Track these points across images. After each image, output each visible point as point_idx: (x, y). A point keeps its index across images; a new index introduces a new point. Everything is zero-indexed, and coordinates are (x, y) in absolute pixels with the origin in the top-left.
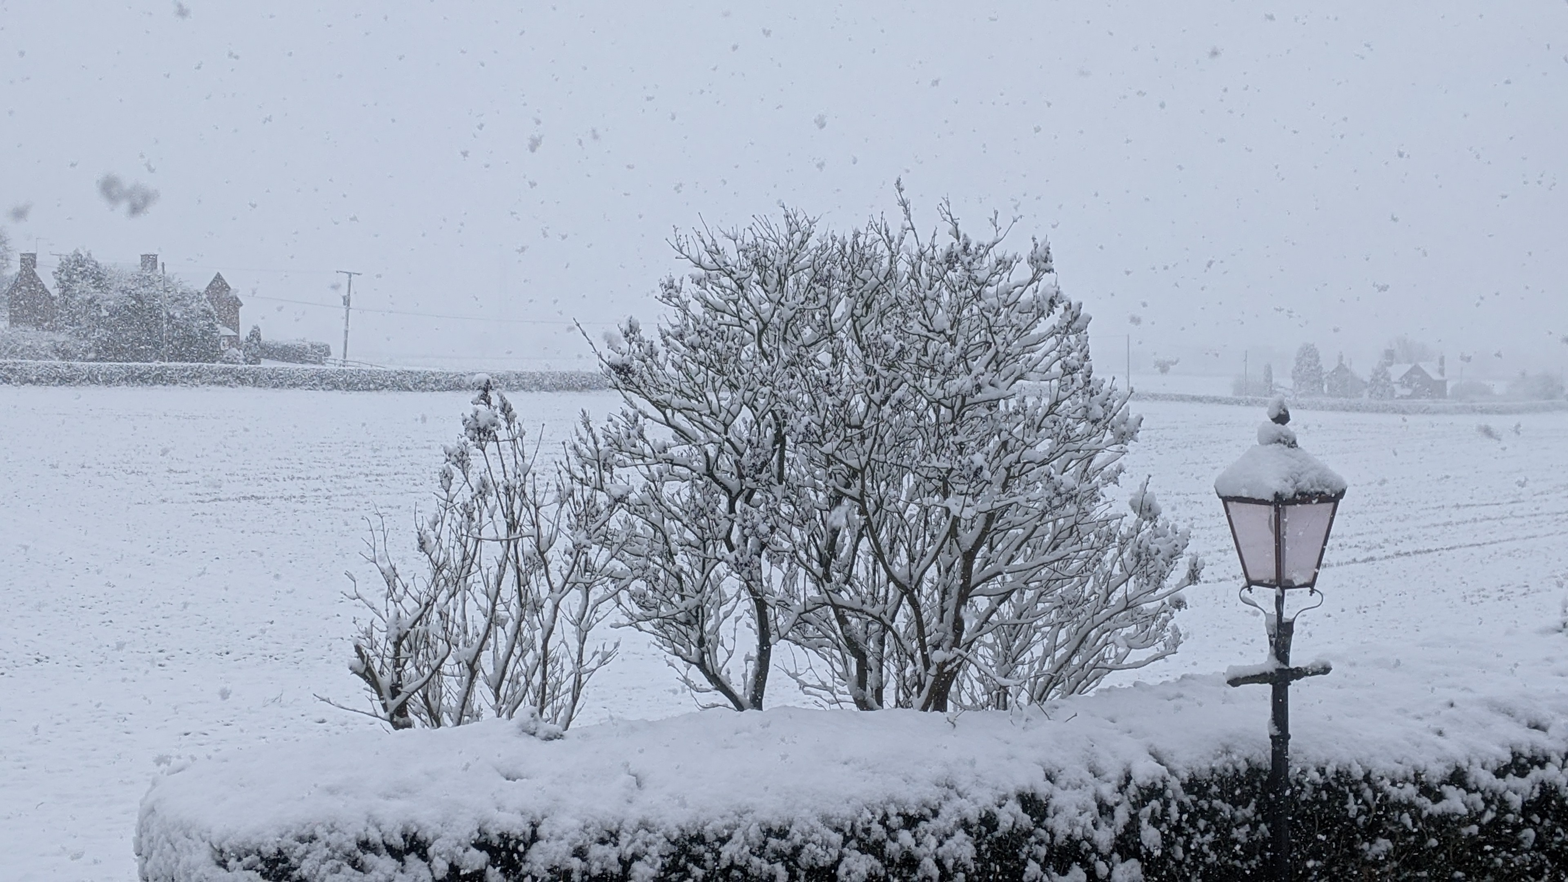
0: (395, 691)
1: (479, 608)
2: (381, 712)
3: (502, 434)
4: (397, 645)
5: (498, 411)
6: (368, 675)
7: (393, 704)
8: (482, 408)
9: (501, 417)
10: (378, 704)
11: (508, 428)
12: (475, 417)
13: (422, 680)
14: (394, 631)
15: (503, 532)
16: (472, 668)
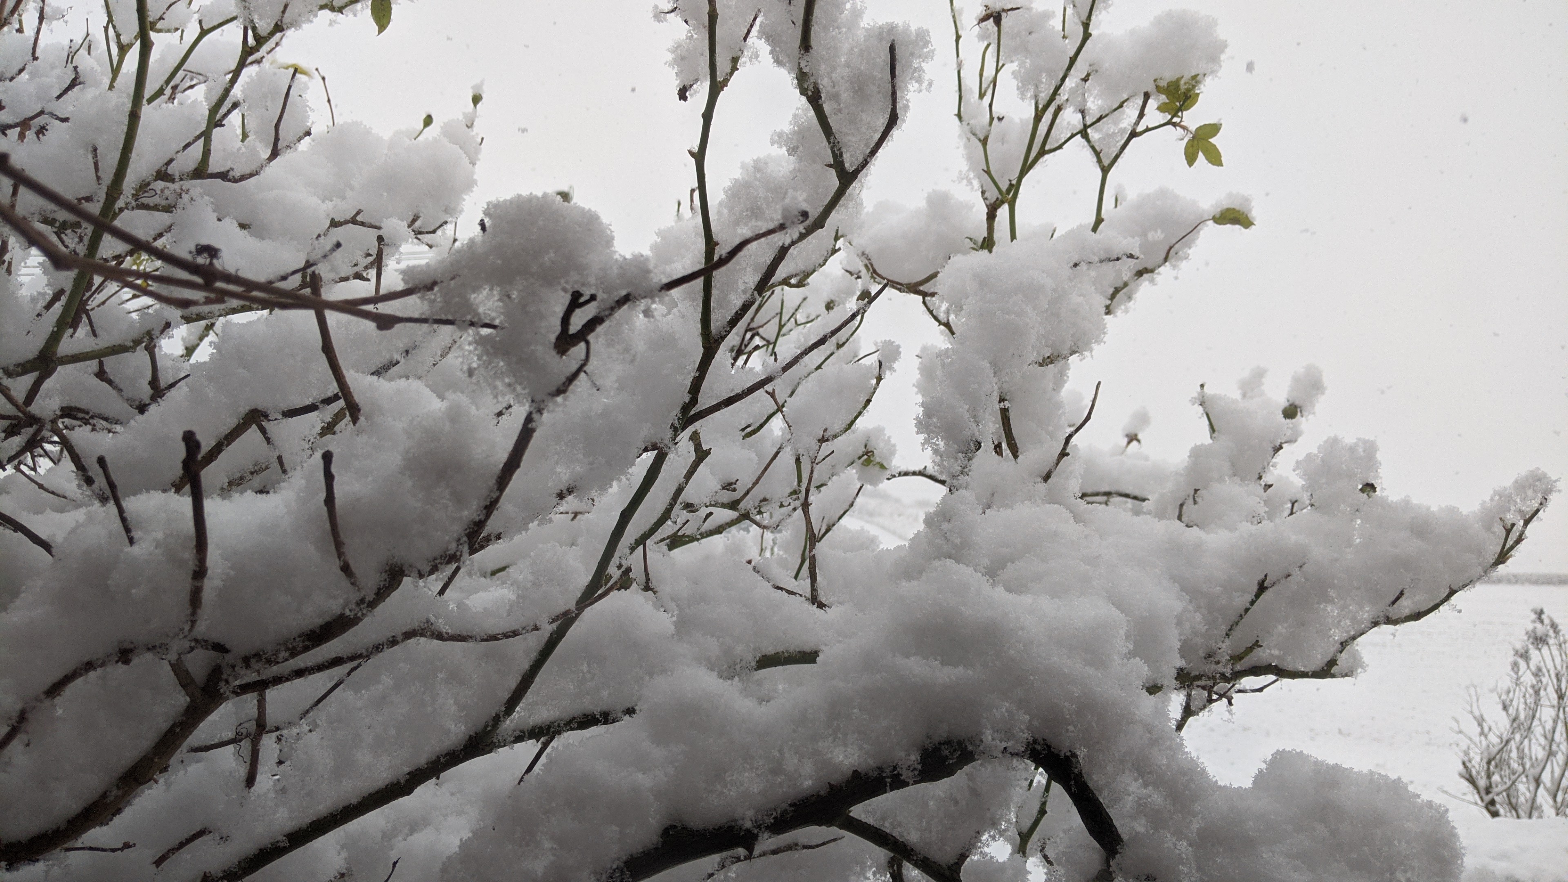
0: (1488, 791)
1: (1540, 745)
2: (1479, 801)
3: (1551, 641)
4: (1489, 763)
5: (1549, 627)
6: (1472, 780)
7: (1487, 798)
8: (1539, 625)
9: (1551, 633)
10: (1477, 797)
11: (1556, 637)
12: (1534, 630)
13: (1505, 787)
14: (1486, 755)
15: (1555, 702)
16: (1538, 781)
